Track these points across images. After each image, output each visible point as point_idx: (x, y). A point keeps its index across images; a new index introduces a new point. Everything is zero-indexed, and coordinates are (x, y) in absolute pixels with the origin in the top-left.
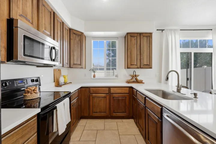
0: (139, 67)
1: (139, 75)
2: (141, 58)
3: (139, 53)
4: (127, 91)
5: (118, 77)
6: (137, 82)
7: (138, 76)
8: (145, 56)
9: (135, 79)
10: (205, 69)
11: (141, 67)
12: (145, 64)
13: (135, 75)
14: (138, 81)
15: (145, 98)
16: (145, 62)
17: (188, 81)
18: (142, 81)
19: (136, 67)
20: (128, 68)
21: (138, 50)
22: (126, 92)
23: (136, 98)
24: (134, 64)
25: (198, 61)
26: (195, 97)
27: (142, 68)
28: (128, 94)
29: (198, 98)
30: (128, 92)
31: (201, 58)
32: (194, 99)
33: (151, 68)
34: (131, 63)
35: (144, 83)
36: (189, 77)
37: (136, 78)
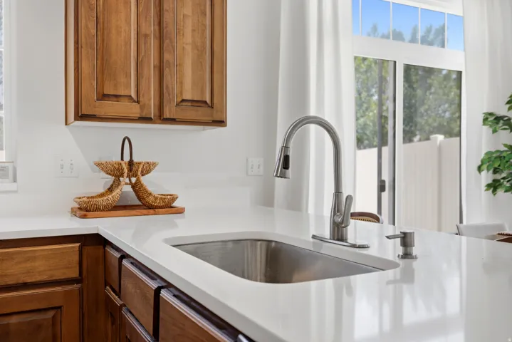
0: (152, 112)
1: (154, 165)
2: (167, 56)
3: (150, 28)
4: (66, 263)
5: (15, 181)
6: (146, 204)
7: (148, 168)
8: (189, 48)
9: (134, 186)
10: (440, 149)
11: (167, 115)
12: (188, 96)
13: (131, 163)
14: (150, 200)
15: (158, 291)
16: (188, 84)
17: (383, 193)
18: (174, 198)
19: (135, 110)
20: (81, 117)
21: (148, 9)
22: (59, 275)
23: (118, 302)
24: (122, 93)
25: (419, 120)
26: (407, 255)
27: (172, 121)
28: (76, 287)
29: (415, 258)
30: (74, 273)
31: (427, 107)
32: (401, 262)
33: (221, 123)
34: (101, 84)
35: (180, 211)
36: (386, 177)
37: (134, 180)
